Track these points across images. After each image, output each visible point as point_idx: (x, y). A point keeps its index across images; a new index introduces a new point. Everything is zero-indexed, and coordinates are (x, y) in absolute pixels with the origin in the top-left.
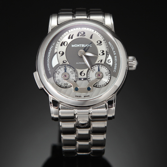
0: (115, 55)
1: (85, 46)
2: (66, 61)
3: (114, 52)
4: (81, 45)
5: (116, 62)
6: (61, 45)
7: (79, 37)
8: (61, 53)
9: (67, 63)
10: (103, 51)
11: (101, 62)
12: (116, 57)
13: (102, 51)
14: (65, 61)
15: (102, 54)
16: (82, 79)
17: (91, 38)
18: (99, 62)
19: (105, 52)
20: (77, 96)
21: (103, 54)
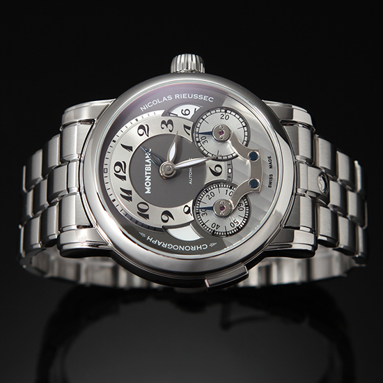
0: (173, 97)
1: (149, 164)
2: (186, 206)
3: (164, 99)
4: (147, 172)
5: (190, 96)
6: (147, 217)
7: (127, 175)
8: (165, 218)
9: (190, 204)
10: (163, 122)
11: (189, 128)
12: (177, 96)
13: (164, 126)
14: (187, 209)
15: (170, 125)
16: (230, 171)
17: (130, 148)
18: (190, 132)
19: (166, 119)
20: (270, 183)
21: (170, 122)
